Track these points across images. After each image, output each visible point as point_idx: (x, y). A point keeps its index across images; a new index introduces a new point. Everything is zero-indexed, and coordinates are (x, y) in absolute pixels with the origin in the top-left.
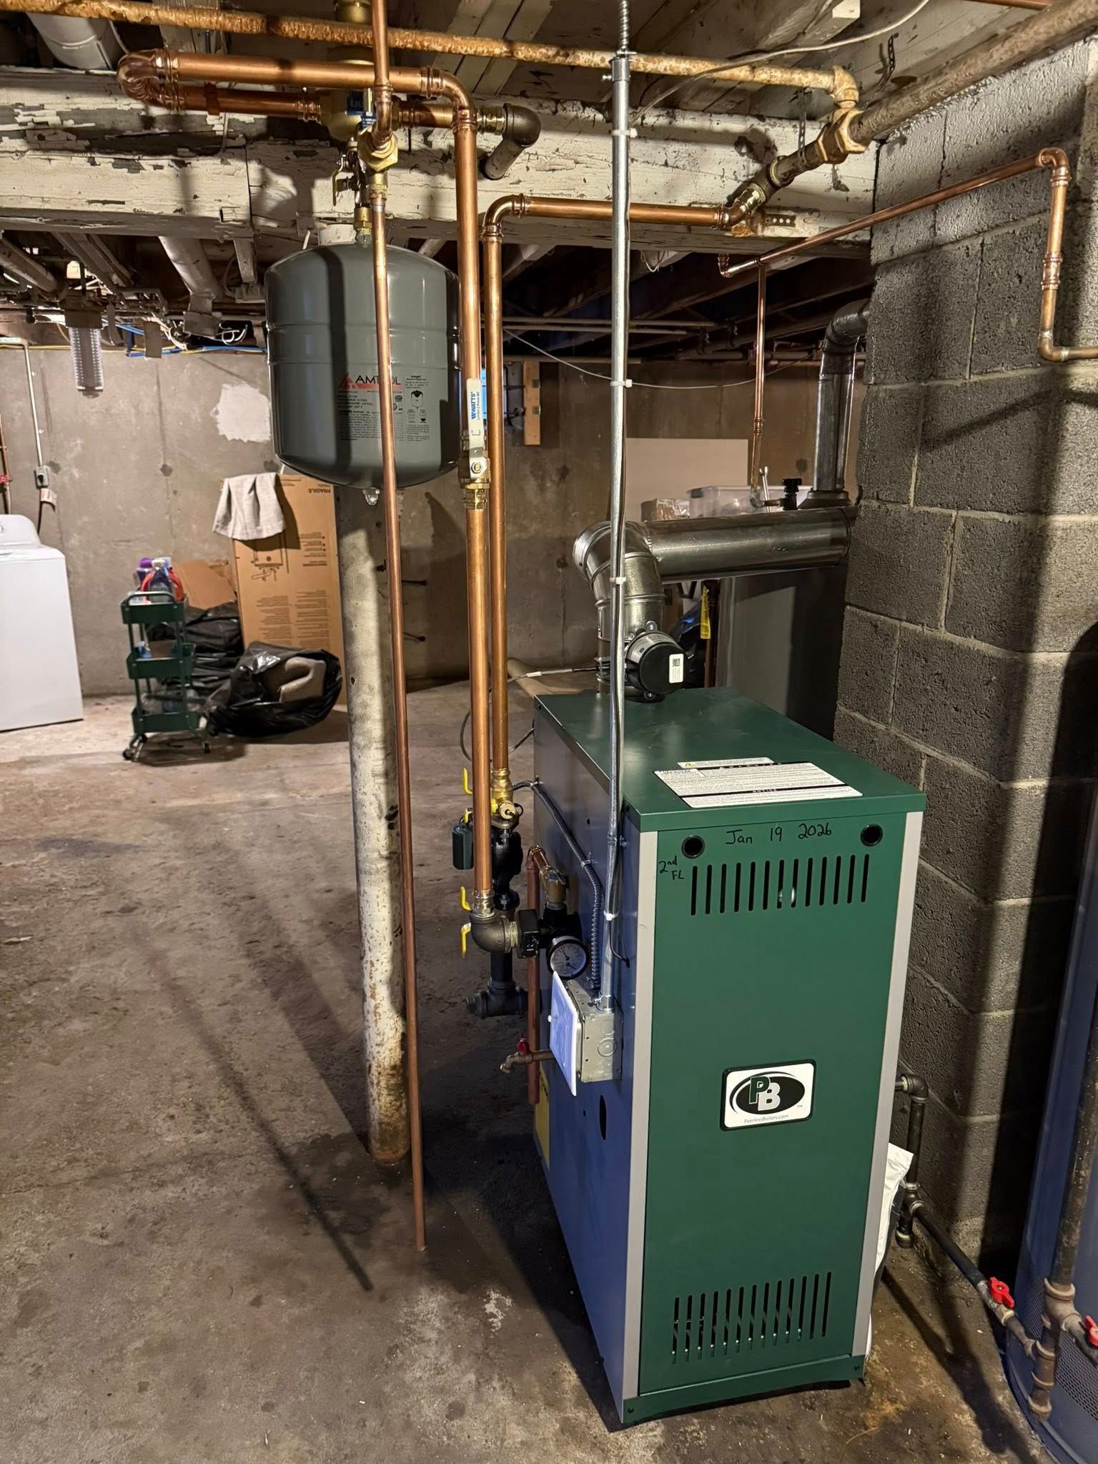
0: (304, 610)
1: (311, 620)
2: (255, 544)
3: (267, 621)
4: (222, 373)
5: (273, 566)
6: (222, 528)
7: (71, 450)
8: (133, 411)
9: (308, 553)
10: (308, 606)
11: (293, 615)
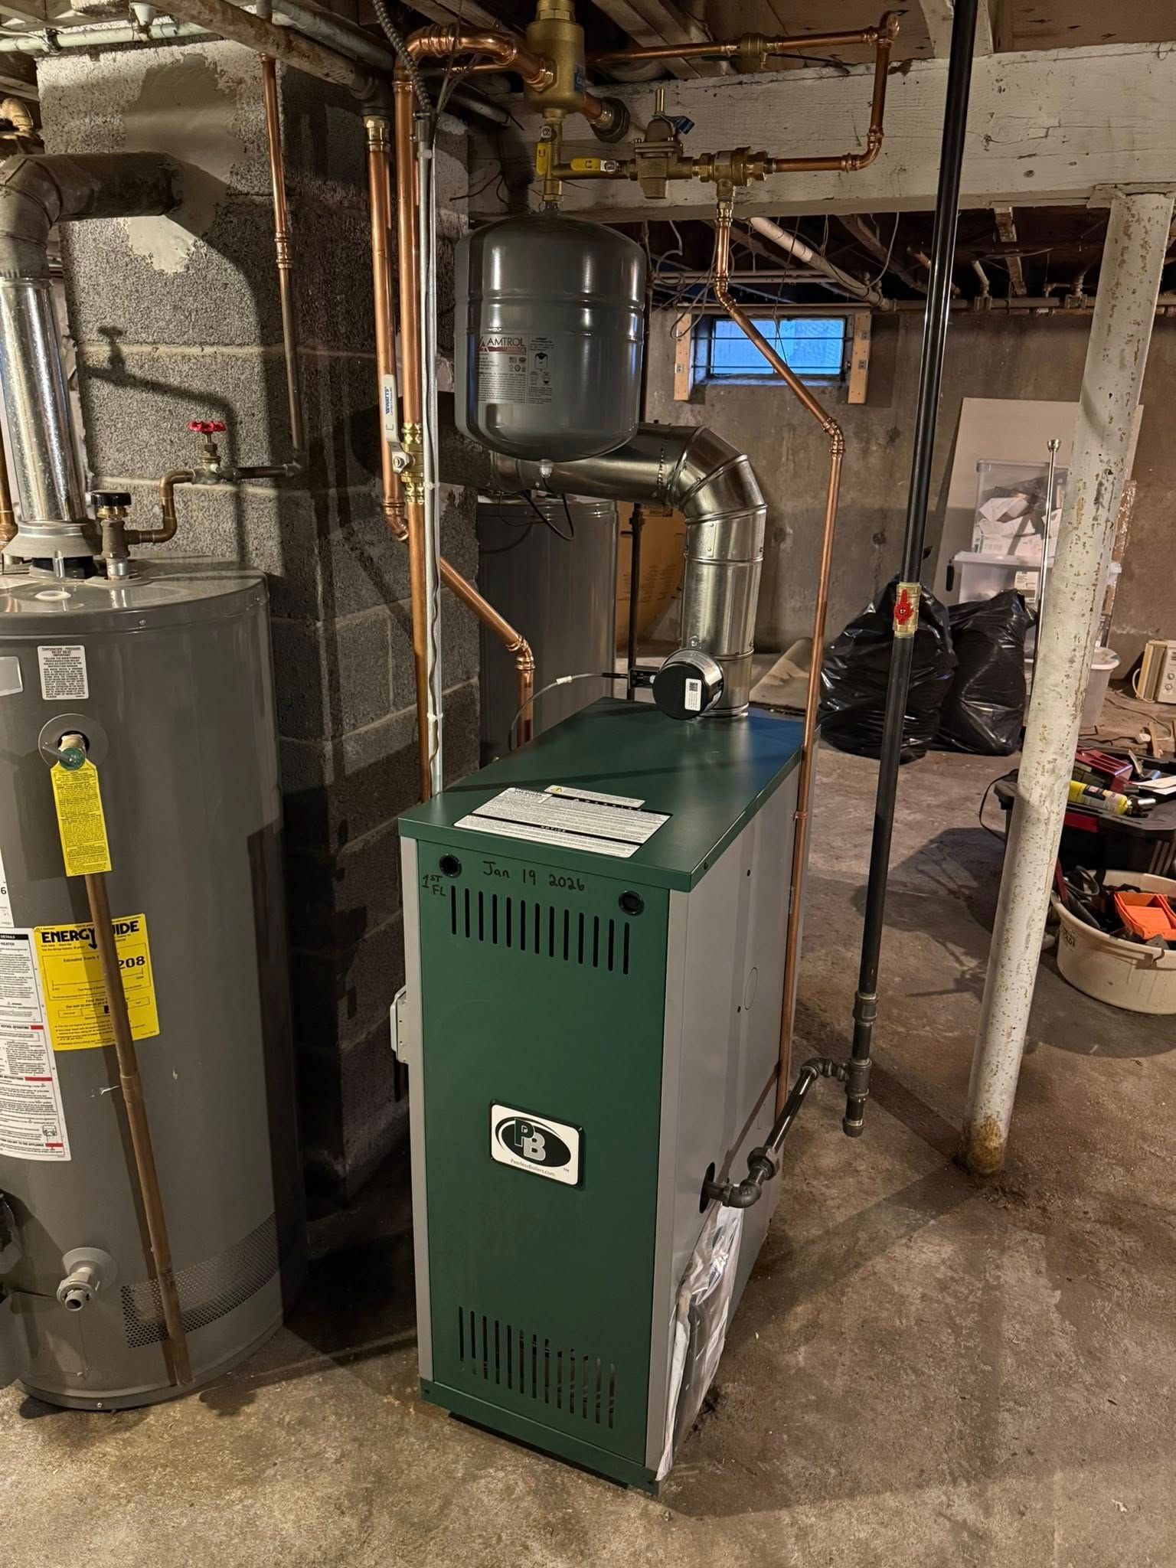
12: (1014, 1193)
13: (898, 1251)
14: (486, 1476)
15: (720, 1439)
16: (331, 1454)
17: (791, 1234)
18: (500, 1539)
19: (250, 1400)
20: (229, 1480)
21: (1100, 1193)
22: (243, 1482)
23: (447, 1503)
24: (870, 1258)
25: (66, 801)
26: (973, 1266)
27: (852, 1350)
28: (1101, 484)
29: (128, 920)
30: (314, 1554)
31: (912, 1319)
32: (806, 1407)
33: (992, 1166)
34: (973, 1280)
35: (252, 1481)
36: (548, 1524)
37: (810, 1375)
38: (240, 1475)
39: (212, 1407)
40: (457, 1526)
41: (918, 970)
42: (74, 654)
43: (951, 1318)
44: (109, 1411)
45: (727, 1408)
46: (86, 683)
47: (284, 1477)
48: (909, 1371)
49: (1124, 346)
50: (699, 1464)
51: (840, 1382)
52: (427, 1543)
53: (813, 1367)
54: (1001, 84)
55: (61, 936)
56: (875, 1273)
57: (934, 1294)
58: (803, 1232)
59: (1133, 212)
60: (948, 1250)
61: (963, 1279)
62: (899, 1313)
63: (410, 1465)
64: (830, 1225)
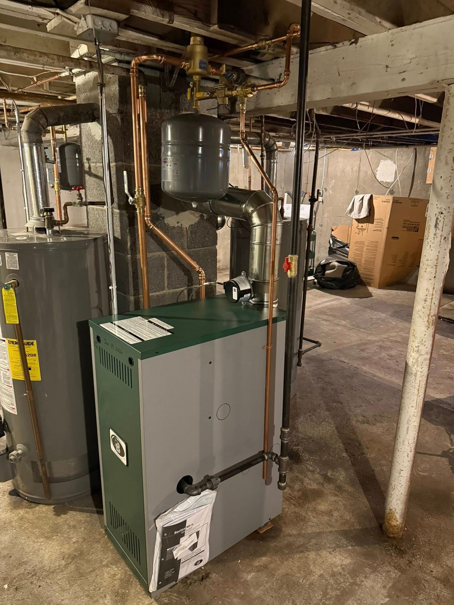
0: (369, 248)
1: (371, 252)
2: (359, 221)
3: (356, 250)
4: (381, 156)
5: (363, 229)
6: (349, 214)
7: (331, 184)
8: (351, 170)
9: (376, 226)
10: (370, 247)
11: (365, 250)
12: (401, 550)
13: (324, 553)
14: (111, 568)
15: (196, 591)
16: (74, 540)
17: (284, 529)
18: (100, 590)
19: (65, 513)
20: (42, 535)
21: (447, 566)
22: (46, 537)
23: (94, 570)
24: (310, 551)
25: (6, 300)
26: (354, 572)
27: (273, 583)
28: (437, 219)
29: (31, 341)
30: (47, 568)
31: (309, 582)
32: (236, 596)
33: (393, 534)
34: (350, 577)
35: (47, 538)
36: (117, 592)
37: (248, 585)
38: (46, 535)
39: (54, 511)
40: (91, 579)
41: (427, 442)
42: (15, 256)
43: (326, 589)
44: (29, 501)
45: (207, 582)
46: (18, 265)
47: (57, 541)
48: (291, 601)
49: (447, 155)
50: (181, 597)
51: (258, 592)
52: (78, 580)
53: (252, 582)
54: (392, 42)
55: (13, 342)
56: (307, 558)
57: (327, 576)
58: (290, 530)
59: (451, 92)
60: (347, 561)
61: (345, 575)
62: (305, 577)
63: (92, 554)
64: (303, 532)
